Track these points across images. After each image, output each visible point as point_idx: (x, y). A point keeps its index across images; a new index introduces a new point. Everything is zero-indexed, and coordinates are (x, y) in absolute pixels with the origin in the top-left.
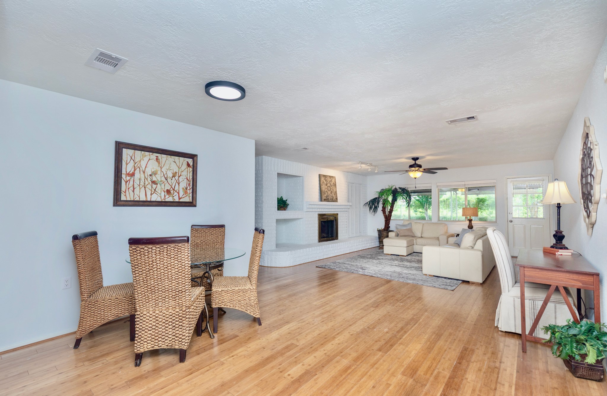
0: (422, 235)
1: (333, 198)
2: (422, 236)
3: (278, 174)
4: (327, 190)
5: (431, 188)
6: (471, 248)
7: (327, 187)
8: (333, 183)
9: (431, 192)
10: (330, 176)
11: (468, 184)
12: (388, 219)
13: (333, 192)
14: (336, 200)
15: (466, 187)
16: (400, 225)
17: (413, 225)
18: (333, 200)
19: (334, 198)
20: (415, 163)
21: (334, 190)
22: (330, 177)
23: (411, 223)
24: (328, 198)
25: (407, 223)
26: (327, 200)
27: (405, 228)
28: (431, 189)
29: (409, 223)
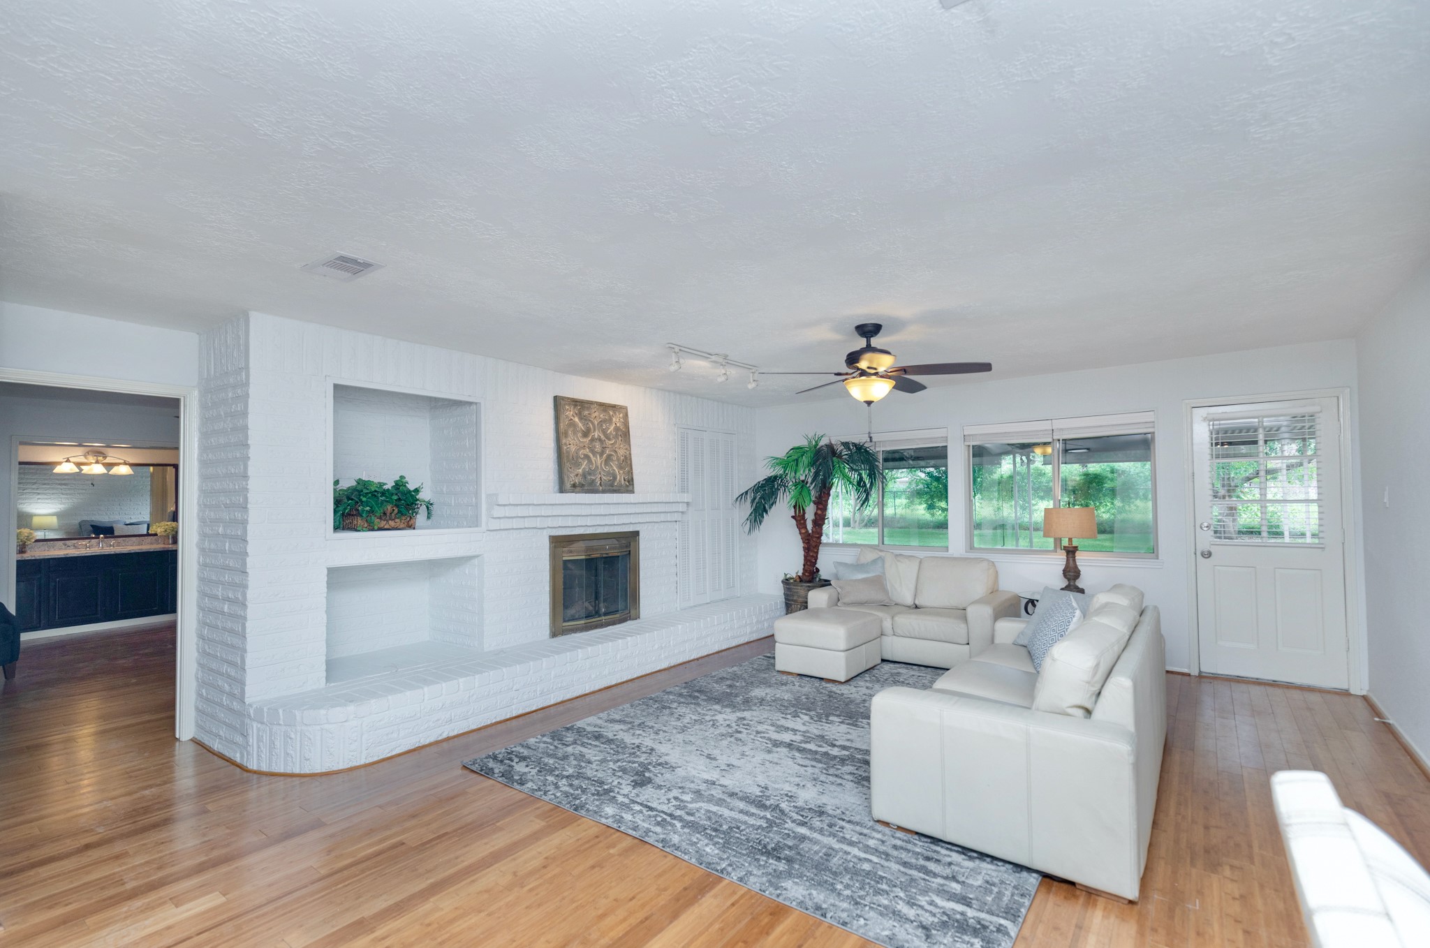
0: (915, 599)
1: (615, 478)
2: (917, 602)
3: (336, 387)
4: (587, 451)
5: (944, 444)
6: (1080, 713)
7: (587, 440)
8: (617, 429)
9: (945, 457)
10: (601, 405)
11: (1062, 429)
12: (812, 543)
13: (615, 458)
14: (628, 487)
15: (1055, 438)
16: (846, 565)
17: (887, 565)
18: (612, 485)
19: (620, 478)
20: (869, 345)
21: (621, 452)
22: (604, 407)
23: (882, 559)
24: (593, 481)
25: (870, 556)
26: (586, 486)
27: (861, 576)
28: (946, 446)
29: (876, 556)
